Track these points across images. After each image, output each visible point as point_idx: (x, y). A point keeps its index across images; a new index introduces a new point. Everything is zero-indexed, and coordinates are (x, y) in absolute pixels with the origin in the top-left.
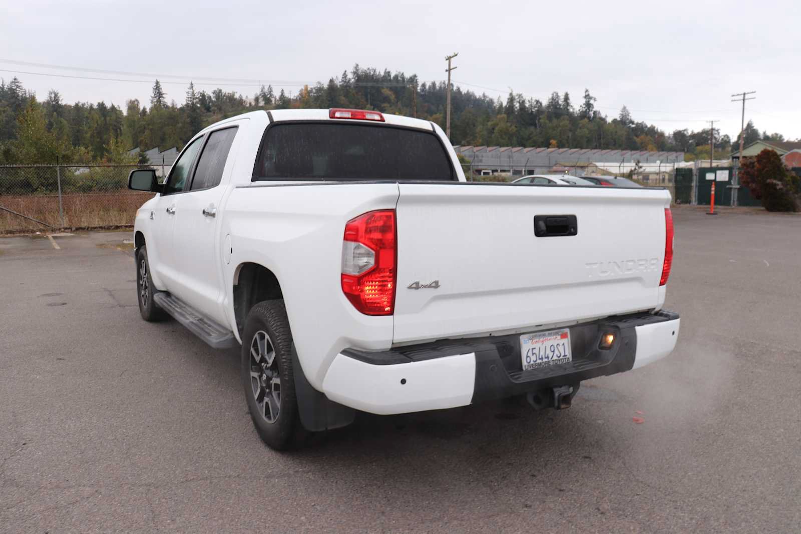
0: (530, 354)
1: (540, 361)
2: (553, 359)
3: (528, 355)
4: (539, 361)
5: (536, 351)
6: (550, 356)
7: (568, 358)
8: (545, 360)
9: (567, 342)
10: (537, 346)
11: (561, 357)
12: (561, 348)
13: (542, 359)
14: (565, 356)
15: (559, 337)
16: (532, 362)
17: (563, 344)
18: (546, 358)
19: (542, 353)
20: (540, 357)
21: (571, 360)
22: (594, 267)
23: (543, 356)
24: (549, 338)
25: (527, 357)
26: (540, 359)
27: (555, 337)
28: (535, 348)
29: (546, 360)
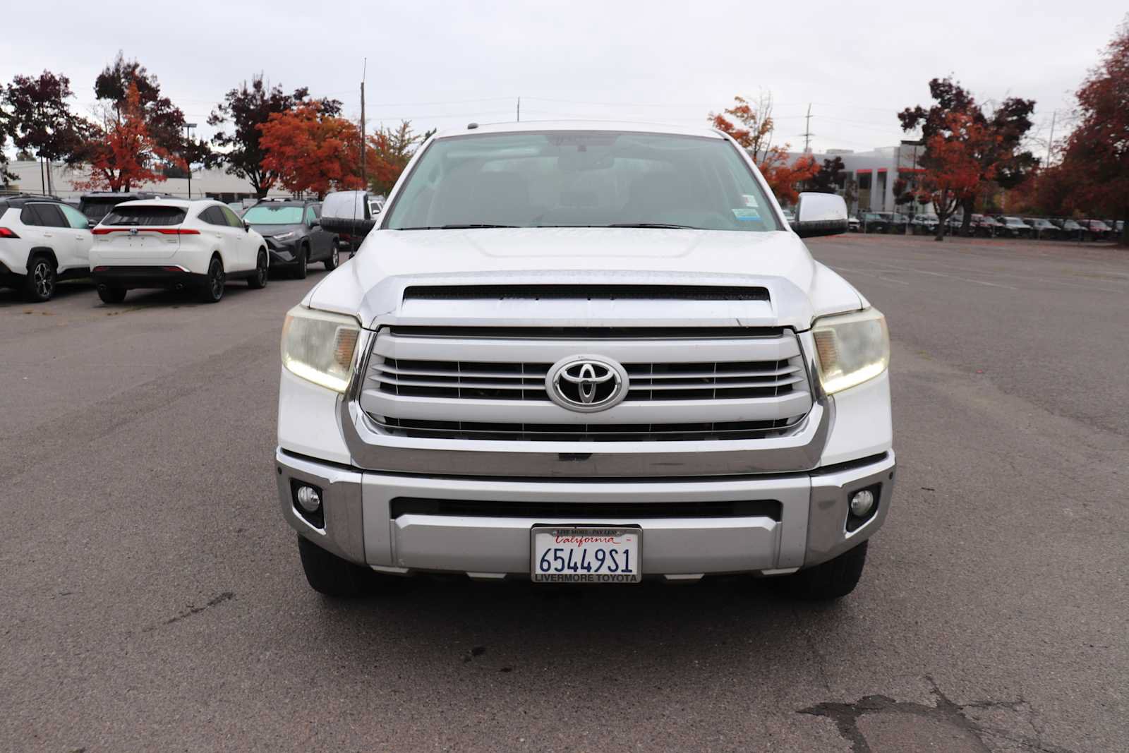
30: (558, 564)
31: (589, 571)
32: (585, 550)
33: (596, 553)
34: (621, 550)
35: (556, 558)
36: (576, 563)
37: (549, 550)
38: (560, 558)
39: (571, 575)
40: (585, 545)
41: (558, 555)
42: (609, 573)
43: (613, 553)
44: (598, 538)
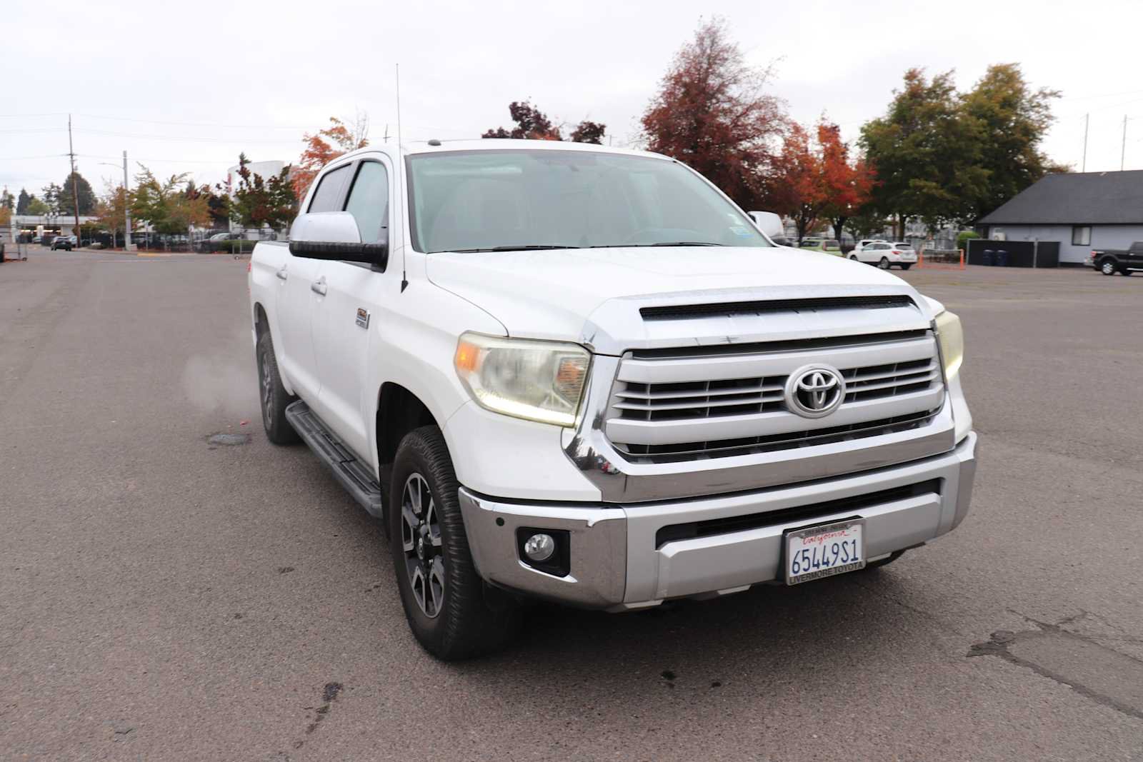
30: (804, 565)
31: (828, 566)
32: (825, 547)
33: (833, 547)
34: (850, 542)
35: (804, 558)
36: (818, 561)
37: (799, 552)
38: (807, 558)
39: (816, 573)
40: (825, 542)
41: (805, 556)
42: (843, 564)
43: (845, 545)
44: (833, 533)
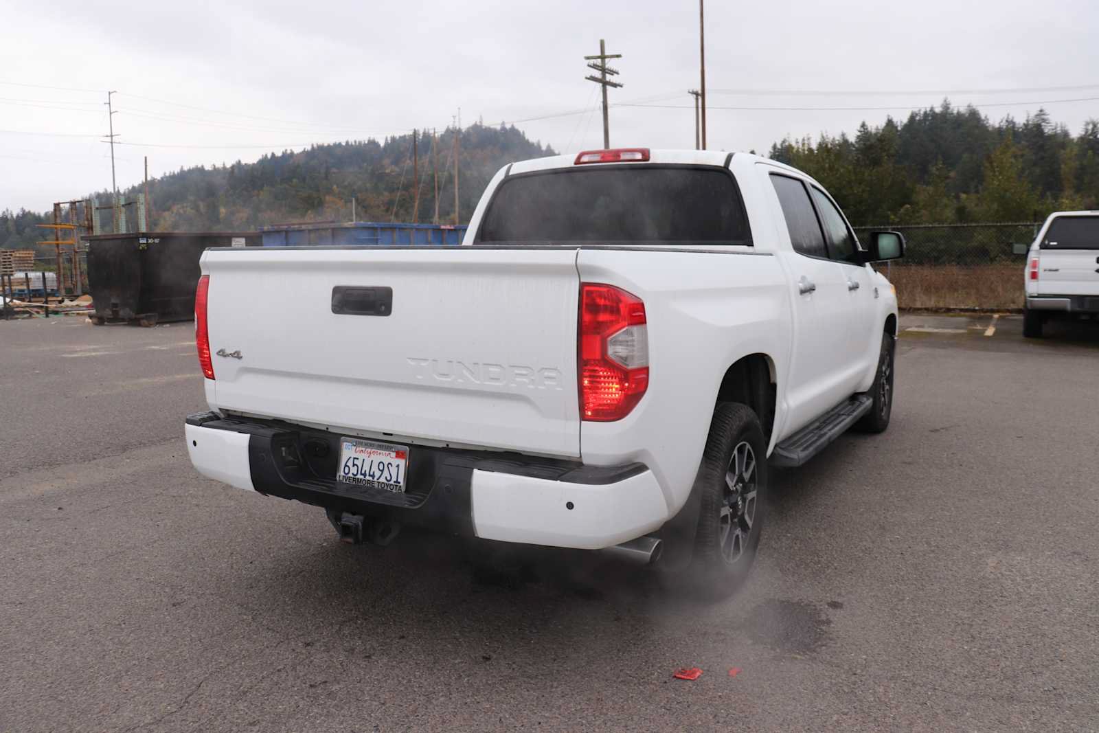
0: (350, 464)
1: (362, 477)
2: (380, 480)
3: (348, 464)
4: (359, 476)
5: (359, 463)
6: (377, 474)
7: (400, 487)
8: (368, 478)
9: (402, 463)
10: (361, 456)
11: (392, 482)
12: (394, 470)
13: (365, 475)
14: (397, 482)
15: (393, 455)
16: (350, 475)
17: (398, 466)
18: (370, 475)
19: (366, 468)
20: (363, 472)
21: (403, 489)
22: (424, 364)
23: (367, 473)
24: (379, 451)
25: (346, 466)
26: (361, 474)
27: (387, 453)
28: (357, 459)
29: (371, 478)
